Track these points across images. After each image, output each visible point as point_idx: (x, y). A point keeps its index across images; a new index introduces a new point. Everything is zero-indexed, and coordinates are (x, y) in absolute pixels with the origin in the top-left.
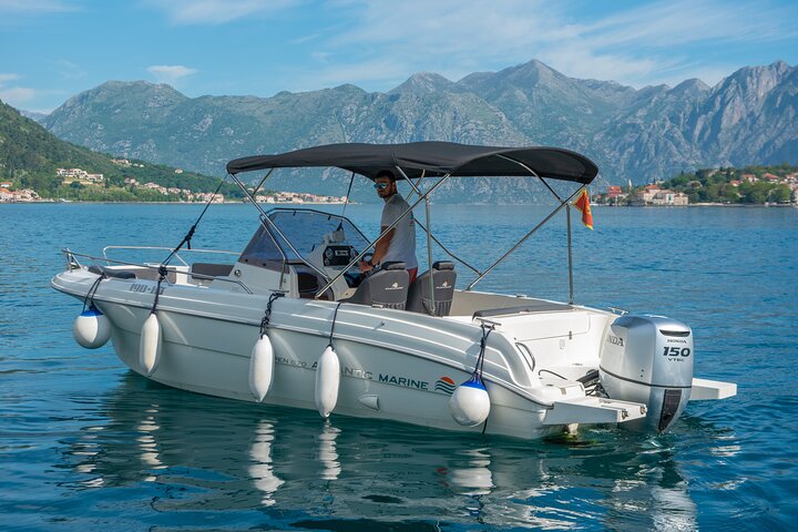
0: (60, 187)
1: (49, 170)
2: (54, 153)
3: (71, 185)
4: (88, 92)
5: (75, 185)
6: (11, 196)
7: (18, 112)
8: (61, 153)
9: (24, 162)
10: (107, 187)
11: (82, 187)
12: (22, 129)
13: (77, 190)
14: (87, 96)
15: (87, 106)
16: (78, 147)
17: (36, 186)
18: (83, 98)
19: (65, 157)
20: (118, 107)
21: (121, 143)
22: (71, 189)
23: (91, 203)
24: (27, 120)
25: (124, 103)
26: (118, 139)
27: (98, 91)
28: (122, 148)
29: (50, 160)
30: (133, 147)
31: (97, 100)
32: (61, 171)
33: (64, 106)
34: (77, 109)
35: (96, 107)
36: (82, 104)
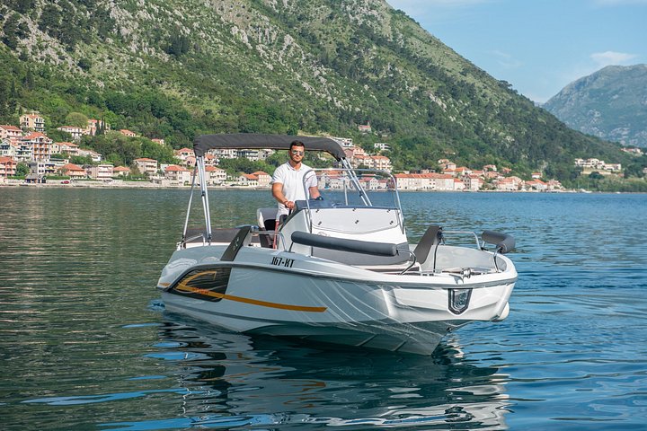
0: (579, 178)
1: (568, 160)
2: (571, 144)
3: (590, 176)
4: (586, 78)
5: (595, 175)
6: (545, 186)
7: (532, 103)
8: (576, 142)
9: (545, 153)
10: (626, 177)
11: (601, 177)
12: (540, 120)
13: (596, 180)
14: (585, 82)
15: (584, 92)
16: (588, 136)
17: (560, 176)
18: (580, 84)
19: (581, 147)
20: (616, 93)
21: (618, 130)
22: (590, 179)
23: (610, 193)
24: (541, 110)
25: (622, 88)
26: (616, 126)
27: (595, 77)
28: (620, 135)
29: (568, 150)
30: (631, 135)
31: (595, 86)
32: (579, 161)
33: (561, 93)
34: (574, 97)
35: (593, 94)
36: (579, 91)
